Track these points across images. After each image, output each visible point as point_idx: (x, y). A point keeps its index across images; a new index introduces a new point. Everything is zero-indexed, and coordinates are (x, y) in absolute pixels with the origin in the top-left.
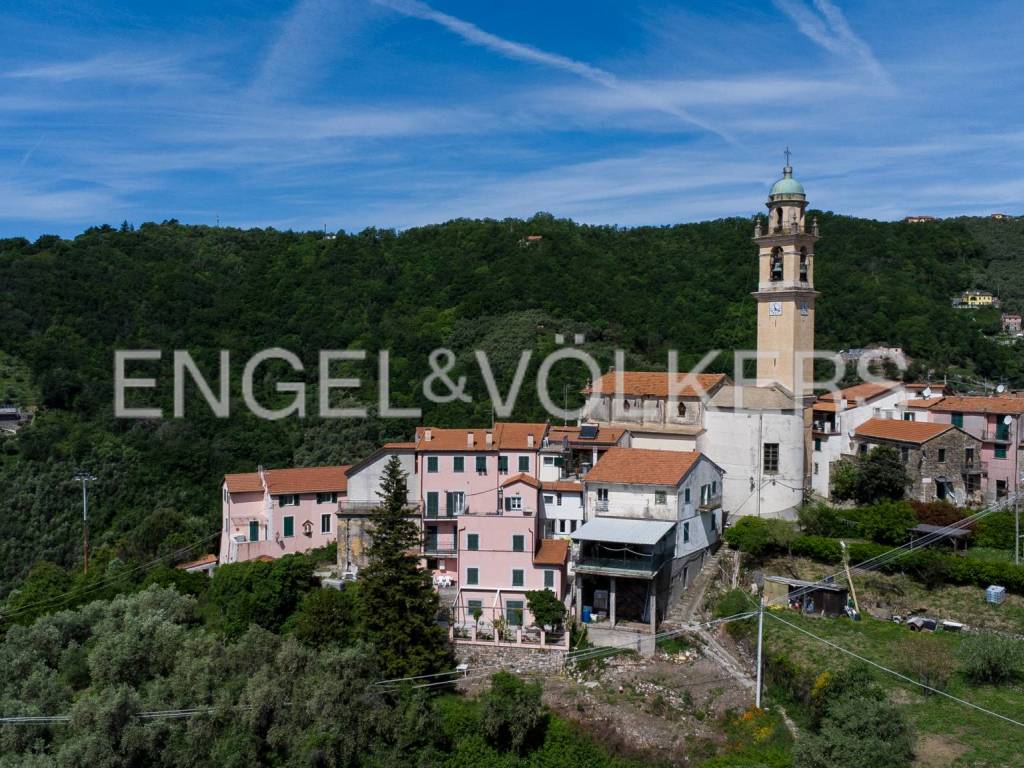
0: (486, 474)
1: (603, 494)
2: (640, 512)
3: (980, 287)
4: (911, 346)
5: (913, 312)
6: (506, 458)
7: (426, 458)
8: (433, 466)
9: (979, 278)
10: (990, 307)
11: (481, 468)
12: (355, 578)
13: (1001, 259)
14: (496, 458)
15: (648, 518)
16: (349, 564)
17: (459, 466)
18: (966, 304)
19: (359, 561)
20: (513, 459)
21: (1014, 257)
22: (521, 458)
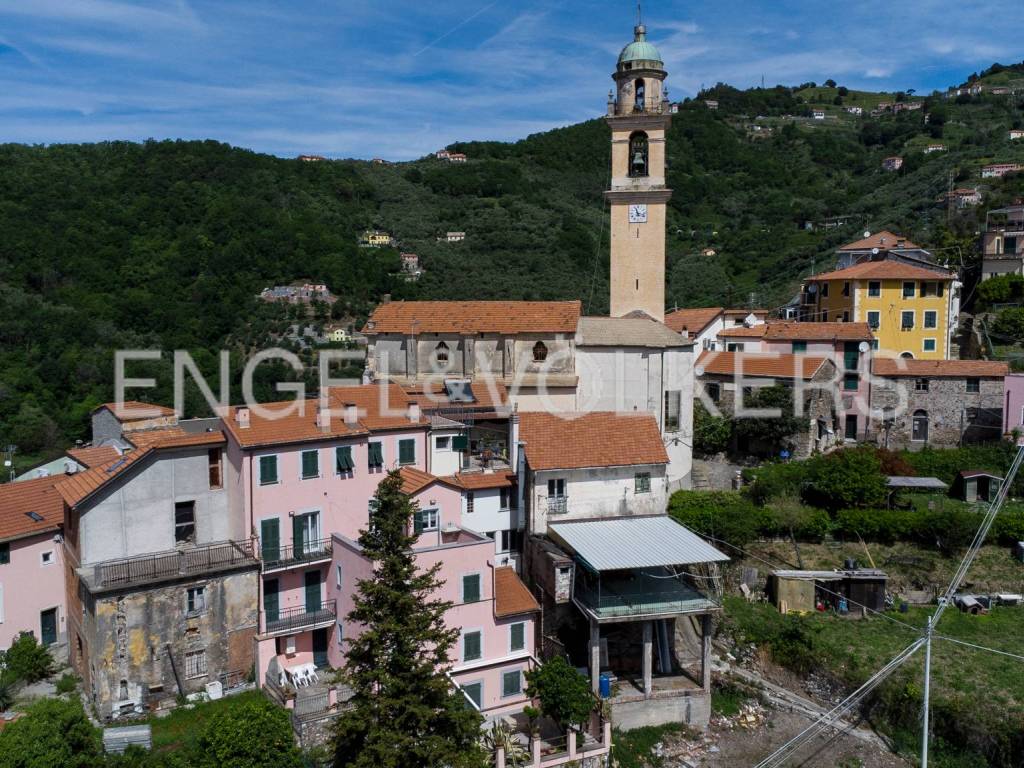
0: (351, 477)
1: (557, 487)
2: (613, 508)
3: (376, 227)
4: (334, 283)
5: (329, 249)
6: (378, 445)
7: (257, 459)
8: (269, 474)
9: (376, 219)
10: (389, 246)
11: (345, 467)
12: (139, 710)
13: (390, 201)
14: (366, 446)
15: (626, 515)
16: (124, 683)
17: (310, 468)
18: (367, 242)
19: (144, 676)
20: (390, 446)
21: (401, 200)
22: (402, 443)
